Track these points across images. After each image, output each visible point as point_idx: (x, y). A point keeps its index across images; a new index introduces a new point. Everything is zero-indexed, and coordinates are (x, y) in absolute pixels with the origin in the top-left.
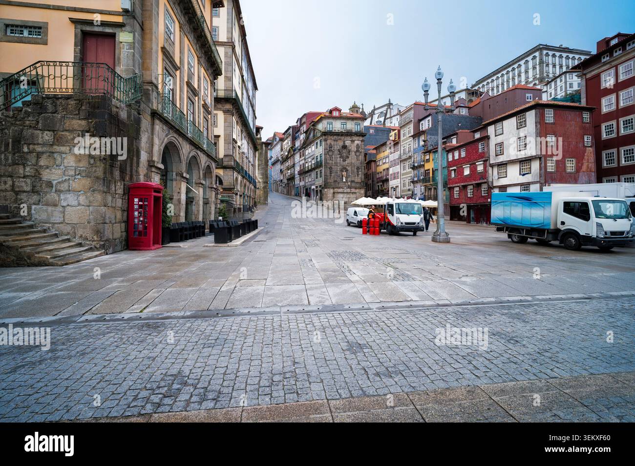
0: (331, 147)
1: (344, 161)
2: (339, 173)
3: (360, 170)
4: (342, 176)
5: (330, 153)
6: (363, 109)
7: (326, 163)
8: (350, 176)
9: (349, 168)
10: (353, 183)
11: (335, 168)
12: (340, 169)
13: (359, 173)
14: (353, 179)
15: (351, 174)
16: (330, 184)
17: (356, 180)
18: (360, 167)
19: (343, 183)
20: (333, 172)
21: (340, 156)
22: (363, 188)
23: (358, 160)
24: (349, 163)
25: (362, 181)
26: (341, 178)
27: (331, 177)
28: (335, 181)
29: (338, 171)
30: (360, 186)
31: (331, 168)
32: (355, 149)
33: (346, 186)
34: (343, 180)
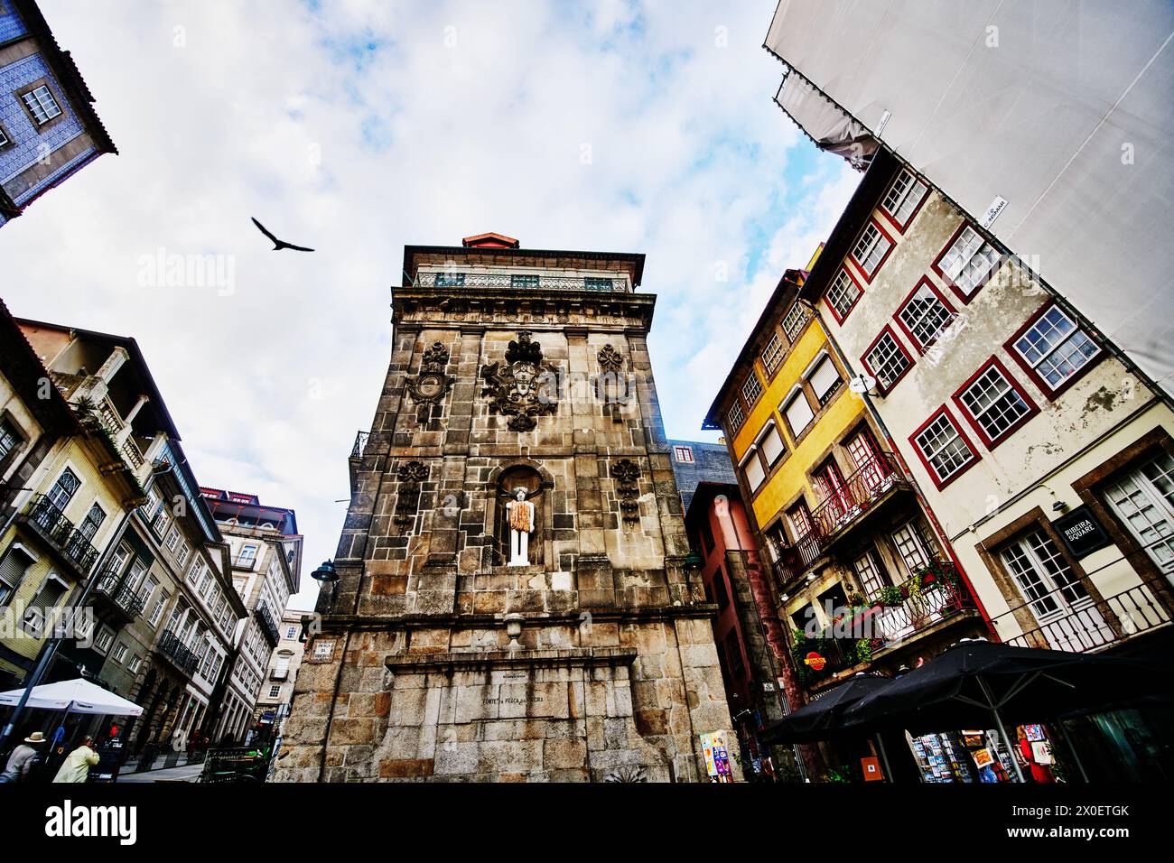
0: (435, 354)
1: (523, 424)
2: (475, 502)
3: (644, 481)
5: (429, 390)
8: (562, 522)
9: (559, 471)
10: (598, 578)
11: (451, 469)
12: (484, 475)
13: (641, 499)
14: (588, 542)
15: (570, 509)
16: (378, 590)
17: (620, 553)
18: (641, 462)
19: (506, 580)
20: (430, 497)
21: (490, 399)
22: (690, 613)
23: (618, 421)
24: (556, 441)
25: (673, 559)
26: (487, 541)
27: (403, 532)
28: (434, 566)
29: (472, 487)
30: (663, 598)
31: (414, 472)
32: (596, 370)
33: (532, 601)
34: (508, 560)
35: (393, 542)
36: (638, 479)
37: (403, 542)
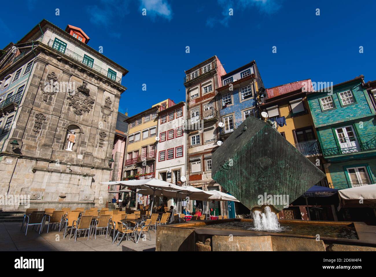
0: (52, 77)
1: (79, 113)
2: (61, 131)
3: (106, 138)
8: (83, 143)
9: (86, 130)
10: (89, 158)
11: (54, 120)
12: (64, 124)
13: (104, 142)
14: (89, 149)
15: (86, 140)
16: (27, 148)
17: (96, 153)
18: (107, 133)
19: (66, 154)
20: (46, 126)
21: (70, 101)
22: (108, 169)
23: (105, 121)
24: (87, 121)
25: (107, 158)
26: (62, 143)
27: (36, 134)
28: (45, 146)
29: (60, 127)
30: (102, 165)
31: (40, 117)
32: (103, 104)
33: (72, 160)
34: (66, 148)
35: (31, 136)
36: (105, 138)
37: (35, 137)
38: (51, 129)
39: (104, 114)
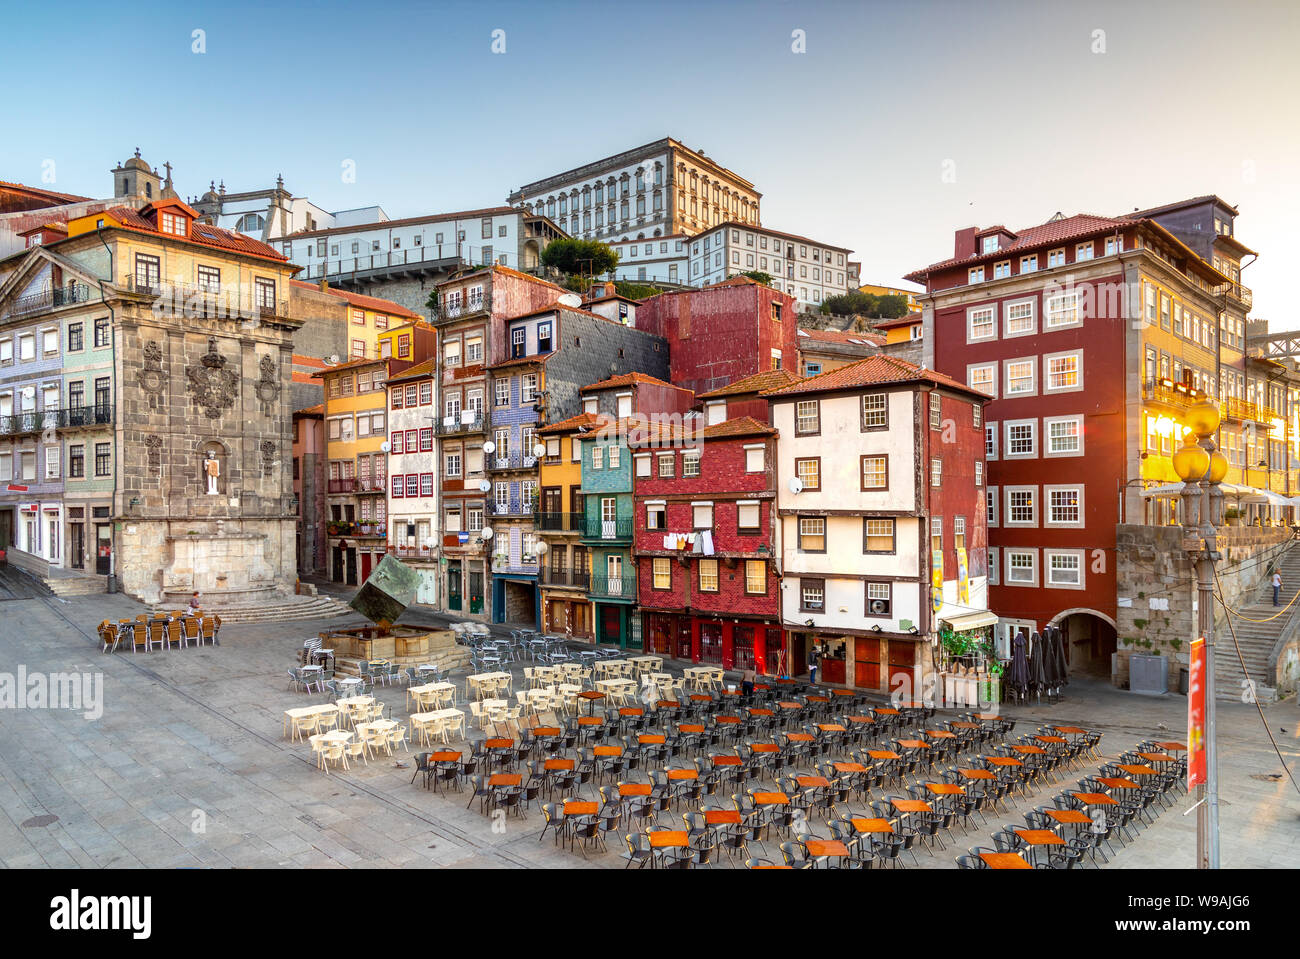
0: (153, 353)
1: (213, 414)
2: (190, 461)
3: (277, 453)
4: (205, 473)
5: (153, 382)
6: (168, 182)
7: (133, 418)
8: (235, 473)
9: (233, 445)
10: (251, 502)
11: (175, 440)
12: (194, 444)
13: (274, 464)
14: (248, 486)
15: (239, 468)
16: (149, 504)
17: (262, 490)
18: (277, 442)
20: (166, 457)
21: (193, 394)
22: (289, 519)
23: (267, 416)
24: (232, 426)
25: (285, 494)
26: (198, 482)
27: (154, 476)
28: (174, 493)
29: (188, 452)
30: (278, 511)
31: (155, 442)
32: (258, 376)
33: (222, 512)
34: (207, 489)
35: (150, 481)
36: (274, 452)
37: (155, 481)
38: (176, 460)
39: (263, 400)
